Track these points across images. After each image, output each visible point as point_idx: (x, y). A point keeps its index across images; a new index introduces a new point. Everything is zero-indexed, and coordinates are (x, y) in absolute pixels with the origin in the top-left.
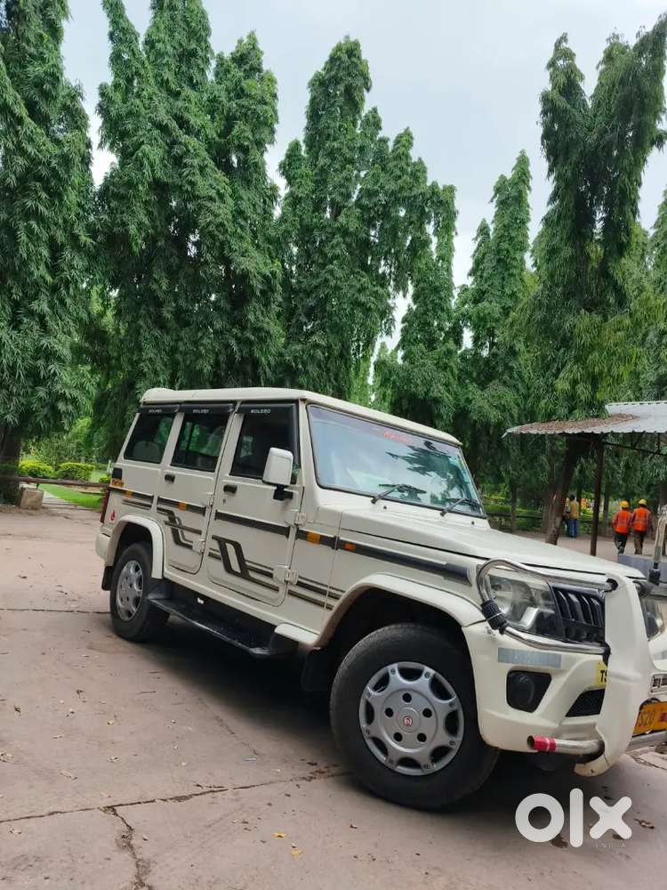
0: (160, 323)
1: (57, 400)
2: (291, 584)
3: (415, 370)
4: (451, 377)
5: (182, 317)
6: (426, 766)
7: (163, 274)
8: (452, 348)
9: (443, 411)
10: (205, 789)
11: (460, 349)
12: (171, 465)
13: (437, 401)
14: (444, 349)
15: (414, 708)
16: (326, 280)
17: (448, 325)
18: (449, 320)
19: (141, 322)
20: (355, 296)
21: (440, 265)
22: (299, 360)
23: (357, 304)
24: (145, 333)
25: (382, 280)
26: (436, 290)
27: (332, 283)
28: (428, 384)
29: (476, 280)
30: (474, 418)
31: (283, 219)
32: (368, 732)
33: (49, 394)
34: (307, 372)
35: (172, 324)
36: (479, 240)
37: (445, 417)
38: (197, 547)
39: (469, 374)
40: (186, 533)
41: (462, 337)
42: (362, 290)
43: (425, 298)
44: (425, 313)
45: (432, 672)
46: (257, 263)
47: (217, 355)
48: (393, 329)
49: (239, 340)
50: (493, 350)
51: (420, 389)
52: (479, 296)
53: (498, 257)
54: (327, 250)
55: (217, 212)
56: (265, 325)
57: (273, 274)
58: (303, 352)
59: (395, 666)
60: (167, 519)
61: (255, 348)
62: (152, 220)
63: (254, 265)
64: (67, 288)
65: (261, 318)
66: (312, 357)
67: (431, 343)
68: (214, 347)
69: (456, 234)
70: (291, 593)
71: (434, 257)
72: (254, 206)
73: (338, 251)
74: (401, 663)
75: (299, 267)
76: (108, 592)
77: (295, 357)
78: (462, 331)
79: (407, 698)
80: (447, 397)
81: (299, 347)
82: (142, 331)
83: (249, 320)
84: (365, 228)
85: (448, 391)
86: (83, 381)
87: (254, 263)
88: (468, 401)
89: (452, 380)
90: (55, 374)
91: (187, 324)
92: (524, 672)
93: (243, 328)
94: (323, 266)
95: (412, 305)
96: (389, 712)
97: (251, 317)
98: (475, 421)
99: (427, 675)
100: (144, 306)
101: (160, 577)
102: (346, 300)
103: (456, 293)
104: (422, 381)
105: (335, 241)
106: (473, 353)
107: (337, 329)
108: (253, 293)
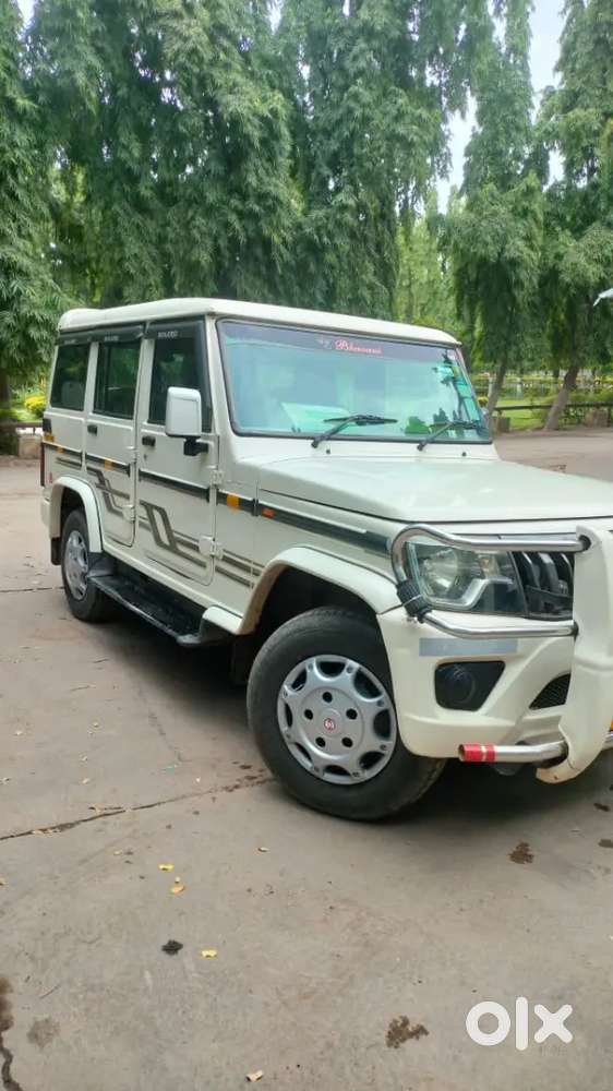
0: (140, 206)
1: (27, 325)
2: (217, 558)
3: (484, 223)
4: (534, 226)
5: (165, 192)
6: (356, 774)
7: (133, 136)
8: (533, 184)
9: (523, 275)
10: (98, 812)
11: (545, 183)
12: (94, 412)
13: (514, 263)
14: (523, 187)
15: (336, 710)
16: (350, 111)
17: (527, 151)
18: (528, 143)
19: (116, 207)
20: (391, 128)
21: (511, 61)
22: (323, 232)
23: (393, 138)
24: (123, 221)
25: (430, 98)
26: (507, 100)
27: (358, 113)
28: (502, 240)
29: (565, 77)
30: (568, 279)
31: (284, 28)
32: (288, 736)
33: (17, 318)
34: (335, 247)
35: (155, 204)
36: (569, 11)
37: (526, 284)
38: (128, 515)
39: (561, 219)
40: (116, 497)
41: (547, 167)
42: (399, 117)
43: (494, 114)
44: (495, 138)
45: (356, 665)
46: (251, 101)
47: (215, 240)
48: (449, 168)
49: (241, 215)
50: (592, 180)
51: (491, 248)
52: (571, 100)
53: (595, 36)
54: (348, 64)
55: (186, 33)
56: (272, 188)
57: (274, 112)
58: (328, 219)
59: (314, 661)
60: (97, 481)
61: (262, 223)
62: (105, 60)
63: (247, 103)
64: (15, 176)
65: (266, 179)
66: (339, 224)
67: (505, 181)
68: (211, 229)
69: (533, 9)
70: (218, 570)
71: (503, 50)
72: (239, 14)
73: (362, 64)
74: (318, 657)
75: (313, 95)
76: (59, 567)
77: (318, 229)
78: (547, 157)
79: (327, 697)
80: (529, 255)
81: (321, 213)
82: (119, 219)
83: (249, 184)
84: (398, 21)
85: (532, 247)
86: (54, 296)
87: (247, 100)
88: (559, 257)
89: (535, 230)
90: (19, 293)
91: (175, 201)
92: (458, 663)
93: (244, 197)
94: (346, 88)
95: (477, 127)
96: (309, 714)
97: (252, 180)
98: (568, 285)
99: (349, 670)
100: (116, 186)
101: (99, 550)
102: (378, 135)
103: (536, 100)
104: (493, 238)
105: (356, 50)
106: (565, 186)
107: (371, 179)
108: (251, 145)
